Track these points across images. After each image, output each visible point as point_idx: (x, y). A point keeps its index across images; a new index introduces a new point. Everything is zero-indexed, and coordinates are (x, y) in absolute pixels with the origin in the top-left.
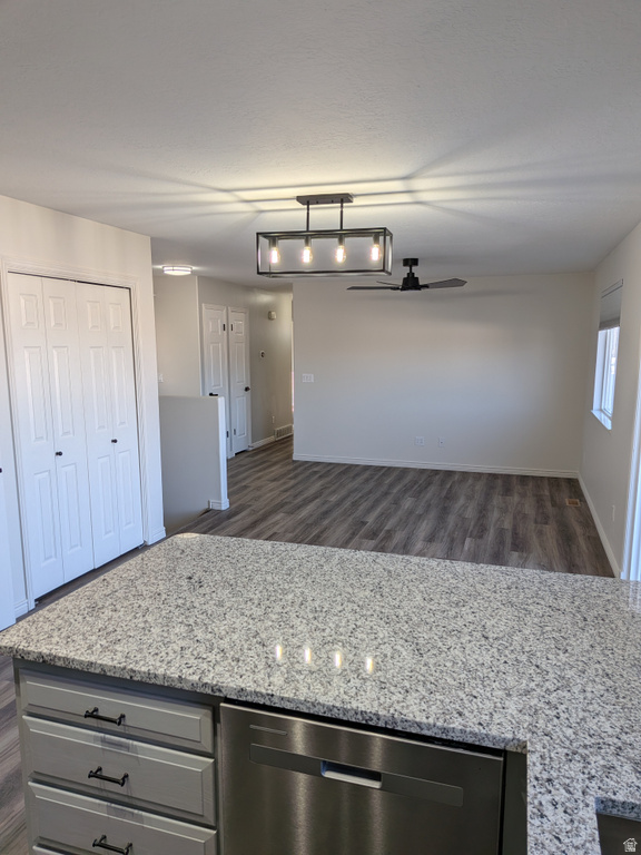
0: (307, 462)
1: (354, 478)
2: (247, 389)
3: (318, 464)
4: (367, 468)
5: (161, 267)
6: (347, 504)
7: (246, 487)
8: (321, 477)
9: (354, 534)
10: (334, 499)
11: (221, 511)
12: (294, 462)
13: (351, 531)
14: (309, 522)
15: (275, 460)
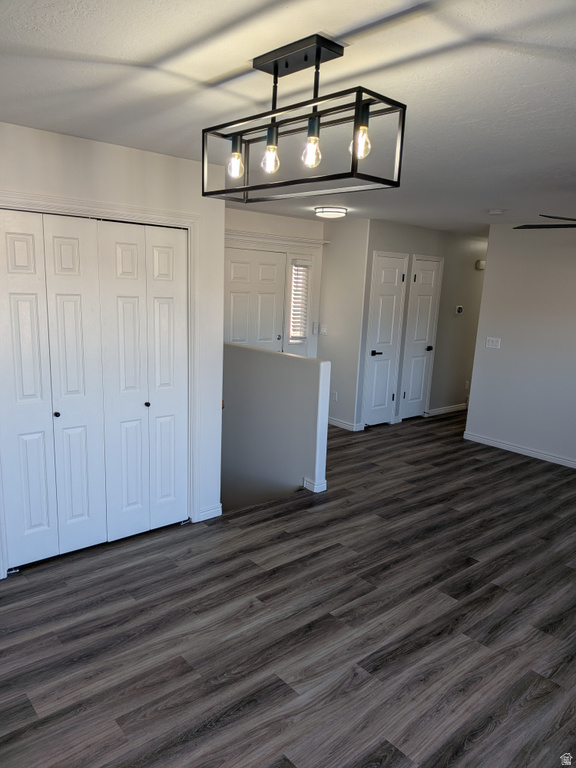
0: (479, 444)
1: (520, 481)
2: (429, 349)
3: (490, 449)
4: (553, 467)
5: (312, 208)
6: (476, 520)
7: (373, 465)
8: (477, 470)
9: (437, 579)
10: (462, 509)
11: (313, 493)
12: (463, 441)
13: (437, 573)
14: (395, 539)
15: (440, 434)
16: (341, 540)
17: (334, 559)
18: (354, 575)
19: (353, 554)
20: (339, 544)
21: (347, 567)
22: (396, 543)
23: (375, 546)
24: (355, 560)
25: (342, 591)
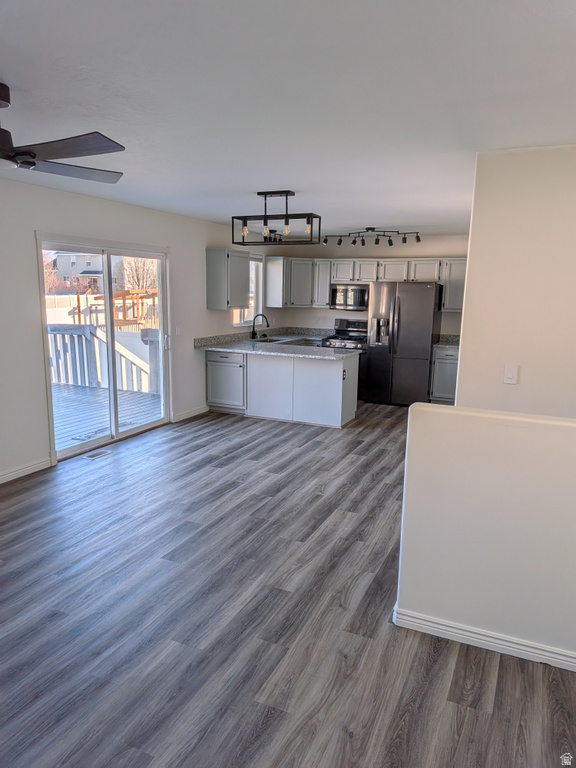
16: (304, 547)
17: (295, 527)
18: (272, 520)
19: (285, 535)
20: (303, 540)
21: (280, 525)
22: (249, 557)
23: (269, 548)
24: (278, 531)
25: (274, 508)
